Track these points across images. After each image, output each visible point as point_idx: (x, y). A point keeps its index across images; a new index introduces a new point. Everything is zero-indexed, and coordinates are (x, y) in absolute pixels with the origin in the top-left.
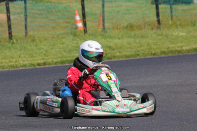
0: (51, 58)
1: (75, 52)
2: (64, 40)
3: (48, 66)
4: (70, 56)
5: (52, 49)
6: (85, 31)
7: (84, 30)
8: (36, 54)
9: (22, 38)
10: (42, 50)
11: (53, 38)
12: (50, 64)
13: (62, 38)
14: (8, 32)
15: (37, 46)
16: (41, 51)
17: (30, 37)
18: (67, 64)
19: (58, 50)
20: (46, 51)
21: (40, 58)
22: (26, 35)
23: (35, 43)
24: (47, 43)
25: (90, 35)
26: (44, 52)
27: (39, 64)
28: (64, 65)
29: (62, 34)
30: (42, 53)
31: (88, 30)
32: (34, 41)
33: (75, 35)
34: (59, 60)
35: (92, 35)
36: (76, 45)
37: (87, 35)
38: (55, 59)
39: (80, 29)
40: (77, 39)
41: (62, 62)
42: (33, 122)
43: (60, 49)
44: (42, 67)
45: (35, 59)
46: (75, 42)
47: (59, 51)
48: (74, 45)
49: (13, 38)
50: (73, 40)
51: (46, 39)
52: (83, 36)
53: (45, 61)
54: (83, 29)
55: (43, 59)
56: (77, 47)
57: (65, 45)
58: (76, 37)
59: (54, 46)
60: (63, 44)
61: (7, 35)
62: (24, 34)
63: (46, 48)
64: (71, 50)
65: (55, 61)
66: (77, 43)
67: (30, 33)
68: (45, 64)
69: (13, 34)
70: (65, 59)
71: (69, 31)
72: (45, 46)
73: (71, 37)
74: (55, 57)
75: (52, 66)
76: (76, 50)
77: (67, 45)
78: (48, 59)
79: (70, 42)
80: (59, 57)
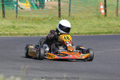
0: (83, 30)
1: (98, 27)
2: (92, 20)
3: (80, 35)
4: (94, 30)
5: (84, 25)
8: (74, 27)
9: (66, 17)
10: (78, 25)
11: (85, 18)
12: (82, 34)
14: (58, 13)
15: (75, 22)
16: (77, 26)
17: (71, 17)
18: (92, 35)
19: (88, 26)
20: (80, 26)
21: (76, 30)
22: (69, 15)
23: (74, 20)
24: (81, 21)
25: (108, 18)
26: (79, 26)
27: (75, 34)
28: (90, 35)
29: (91, 16)
30: (77, 27)
31: (107, 15)
33: (99, 18)
34: (88, 32)
35: (110, 18)
37: (106, 18)
38: (85, 31)
39: (102, 14)
40: (100, 20)
41: (89, 33)
42: (65, 68)
43: (89, 25)
44: (77, 35)
45: (73, 30)
46: (99, 21)
47: (88, 27)
48: (97, 23)
49: (61, 17)
50: (97, 20)
51: (81, 19)
52: (104, 18)
53: (79, 32)
54: (104, 14)
55: (78, 31)
56: (99, 25)
57: (92, 23)
59: (86, 23)
60: (91, 22)
61: (58, 15)
63: (80, 24)
64: (95, 26)
65: (85, 32)
66: (100, 22)
67: (72, 14)
69: (61, 14)
70: (91, 32)
71: (96, 15)
73: (97, 18)
74: (85, 30)
76: (98, 26)
77: (93, 23)
78: (81, 31)
79: (95, 21)
80: (88, 30)
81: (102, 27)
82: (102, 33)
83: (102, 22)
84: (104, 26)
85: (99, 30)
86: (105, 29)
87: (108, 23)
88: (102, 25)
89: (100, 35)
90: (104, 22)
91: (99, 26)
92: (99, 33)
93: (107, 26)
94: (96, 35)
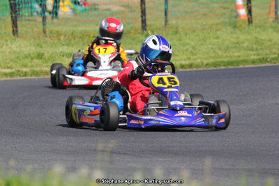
0: (200, 58)
1: (234, 50)
2: (218, 33)
3: (195, 69)
4: (227, 56)
5: (202, 45)
6: (250, 21)
7: (249, 19)
8: (179, 51)
9: (160, 29)
10: (188, 47)
11: (204, 29)
12: (198, 66)
13: (217, 30)
14: (140, 19)
15: (180, 40)
16: (185, 48)
17: (172, 27)
18: (223, 67)
19: (211, 46)
20: (194, 48)
21: (185, 57)
22: (166, 24)
23: (178, 35)
24: (195, 36)
25: (256, 27)
26: (190, 49)
27: (182, 66)
28: (218, 68)
29: (217, 25)
30: (187, 50)
31: (253, 19)
32: (176, 33)
33: (235, 27)
34: (211, 61)
35: (260, 27)
36: (235, 40)
37: (252, 27)
38: (206, 59)
39: (242, 18)
40: (238, 32)
41: (215, 65)
43: (214, 44)
44: (188, 70)
45: (177, 58)
46: (235, 36)
47: (212, 48)
48: (232, 40)
49: (147, 28)
50: (232, 33)
51: (194, 31)
52: (247, 28)
53: (191, 62)
54: (247, 18)
55: (189, 59)
56: (237, 43)
57: (220, 40)
58: (237, 29)
59: (206, 41)
60: (217, 38)
61: (140, 24)
62: (163, 23)
63: (193, 43)
64: (228, 48)
65: (205, 62)
66: (238, 38)
67: (172, 22)
68: (191, 66)
69: (148, 23)
70: (219, 60)
71: (227, 20)
72: (193, 40)
73: (230, 29)
74: (205, 57)
75: (202, 69)
76: (236, 47)
77: (223, 40)
78: (196, 59)
79: (227, 36)
80: (211, 57)
81: (245, 49)
83: (242, 37)
84: (248, 47)
85: (239, 56)
86: (252, 53)
87: (256, 38)
88: (243, 43)
89: (241, 66)
90: (249, 37)
91: (238, 45)
92: (238, 63)
93: (254, 46)
94: (232, 67)
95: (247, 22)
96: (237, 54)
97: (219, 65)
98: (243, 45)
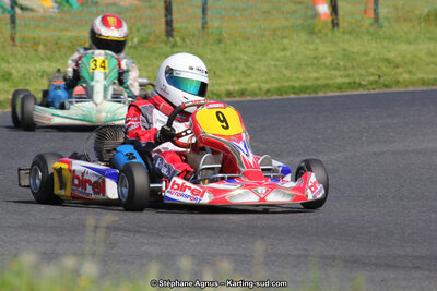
0: (256, 81)
1: (310, 68)
2: (286, 41)
3: (249, 98)
4: (298, 79)
5: (260, 60)
6: (335, 24)
7: (333, 21)
8: (223, 71)
9: (194, 35)
10: (237, 63)
11: (263, 36)
12: (253, 94)
13: (283, 38)
14: (164, 20)
15: (226, 53)
16: (233, 65)
17: (212, 33)
18: (292, 96)
19: (273, 63)
20: (246, 65)
21: (233, 79)
22: (204, 28)
23: (222, 45)
24: (249, 47)
25: (344, 32)
26: (242, 67)
27: (229, 94)
28: (285, 96)
29: (284, 28)
30: (236, 68)
31: (341, 20)
32: (220, 41)
33: (312, 32)
34: (275, 85)
35: (350, 33)
36: (312, 54)
37: (337, 32)
38: (265, 82)
39: (323, 18)
40: (318, 41)
41: (280, 91)
43: (277, 60)
44: (237, 99)
45: (221, 81)
46: (311, 47)
47: (276, 66)
48: (308, 53)
49: (175, 33)
50: (307, 42)
51: (248, 39)
52: (330, 34)
53: (243, 87)
54: (330, 19)
55: (240, 82)
56: (315, 58)
57: (288, 53)
58: (315, 36)
59: (265, 54)
60: (283, 50)
61: (163, 27)
62: (200, 26)
63: (245, 57)
64: (300, 65)
65: (265, 87)
66: (316, 49)
67: (214, 24)
68: (242, 93)
69: (176, 25)
70: (286, 84)
71: (299, 22)
72: (245, 54)
73: (303, 36)
74: (264, 79)
75: (259, 98)
76: (312, 65)
77: (292, 53)
78: (250, 83)
79: (299, 46)
80: (274, 80)
81: (327, 67)
82: (326, 87)
83: (323, 49)
84: (331, 64)
85: (317, 79)
86: (337, 73)
87: (345, 50)
88: (324, 57)
89: (321, 94)
90: (333, 49)
91: (315, 61)
92: (315, 89)
93: (341, 63)
94: (307, 95)
95: (330, 24)
96: (314, 75)
97: (286, 93)
98: (323, 61)
